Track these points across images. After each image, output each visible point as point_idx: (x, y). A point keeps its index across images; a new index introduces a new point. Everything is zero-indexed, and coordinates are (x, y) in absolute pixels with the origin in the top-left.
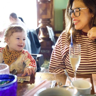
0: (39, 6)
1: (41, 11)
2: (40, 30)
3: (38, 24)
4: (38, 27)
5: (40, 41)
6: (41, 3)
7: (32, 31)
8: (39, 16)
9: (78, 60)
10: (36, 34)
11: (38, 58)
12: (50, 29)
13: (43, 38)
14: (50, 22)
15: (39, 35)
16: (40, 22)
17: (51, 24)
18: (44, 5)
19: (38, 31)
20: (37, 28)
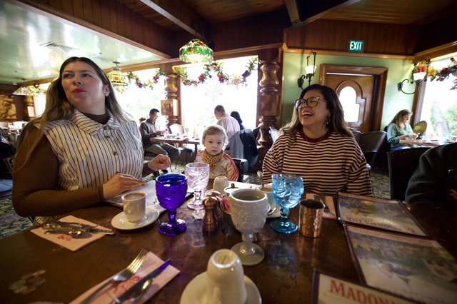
0: (260, 98)
1: (263, 105)
2: (260, 130)
3: (258, 123)
4: (257, 126)
5: (258, 147)
6: (263, 94)
7: (246, 132)
8: (260, 111)
10: (253, 136)
13: (262, 143)
14: (276, 120)
15: (259, 139)
16: (260, 120)
17: (276, 123)
18: (268, 97)
19: (256, 132)
20: (255, 128)
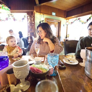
0: (29, 27)
1: (29, 29)
3: (28, 35)
5: (29, 42)
8: (29, 32)
9: (38, 50)
11: (25, 50)
12: (33, 37)
13: (30, 41)
14: (34, 34)
16: (29, 34)
18: (31, 27)
19: (28, 38)
20: (28, 36)
